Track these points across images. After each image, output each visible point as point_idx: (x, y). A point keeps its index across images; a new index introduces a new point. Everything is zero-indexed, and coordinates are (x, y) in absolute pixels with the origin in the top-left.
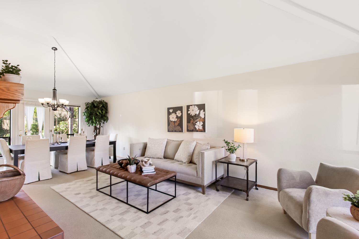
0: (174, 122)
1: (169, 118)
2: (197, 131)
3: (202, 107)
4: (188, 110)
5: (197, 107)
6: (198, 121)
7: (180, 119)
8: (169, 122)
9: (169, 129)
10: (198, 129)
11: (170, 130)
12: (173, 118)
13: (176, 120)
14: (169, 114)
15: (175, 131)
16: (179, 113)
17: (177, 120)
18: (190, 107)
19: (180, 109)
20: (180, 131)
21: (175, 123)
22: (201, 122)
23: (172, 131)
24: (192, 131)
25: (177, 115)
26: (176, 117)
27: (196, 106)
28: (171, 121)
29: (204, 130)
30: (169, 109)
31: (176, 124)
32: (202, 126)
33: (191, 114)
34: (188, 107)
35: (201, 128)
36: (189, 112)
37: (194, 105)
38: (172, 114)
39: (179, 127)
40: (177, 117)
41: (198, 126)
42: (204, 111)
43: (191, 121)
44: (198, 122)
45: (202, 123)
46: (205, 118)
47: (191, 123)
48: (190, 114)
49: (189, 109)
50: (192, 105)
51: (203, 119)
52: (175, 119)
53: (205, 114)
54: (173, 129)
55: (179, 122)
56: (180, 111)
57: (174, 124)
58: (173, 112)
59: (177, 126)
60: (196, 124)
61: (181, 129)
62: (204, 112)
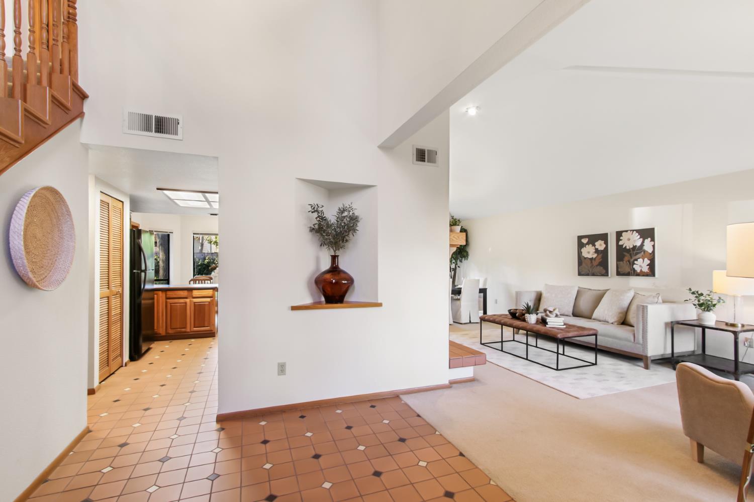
0: (591, 259)
1: (581, 252)
2: (638, 275)
3: (648, 234)
4: (618, 240)
5: (637, 234)
6: (639, 258)
7: (604, 254)
8: (581, 260)
9: (580, 271)
10: (639, 271)
11: (582, 273)
12: (589, 253)
13: (595, 256)
14: (581, 246)
15: (593, 275)
16: (600, 245)
17: (597, 256)
18: (624, 234)
19: (604, 237)
20: (603, 275)
21: (593, 261)
22: (646, 259)
23: (588, 275)
24: (628, 274)
25: (596, 247)
26: (594, 251)
27: (635, 232)
28: (585, 258)
29: (652, 272)
30: (580, 238)
31: (595, 263)
32: (648, 267)
33: (626, 246)
34: (619, 234)
35: (646, 269)
36: (621, 243)
37: (631, 230)
38: (587, 246)
39: (602, 268)
40: (597, 251)
41: (640, 266)
42: (653, 240)
43: (626, 257)
44: (640, 260)
45: (647, 261)
46: (654, 252)
47: (624, 262)
48: (622, 245)
49: (621, 238)
50: (627, 231)
51: (651, 254)
52: (593, 254)
53: (654, 246)
54: (589, 271)
55: (601, 260)
56: (602, 240)
57: (592, 262)
58: (588, 243)
59: (597, 266)
60: (636, 262)
61: (604, 271)
62: (652, 243)
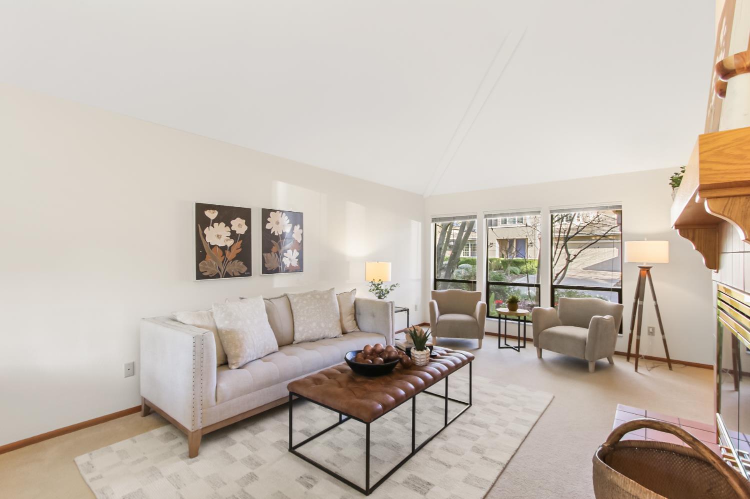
0: (224, 249)
1: (205, 236)
2: (287, 271)
3: (297, 218)
4: (265, 221)
5: (287, 218)
6: (289, 249)
7: (246, 239)
8: (202, 251)
9: (201, 270)
10: (288, 266)
11: (205, 274)
12: (219, 237)
13: (230, 243)
14: (202, 222)
15: (227, 275)
16: (239, 225)
17: (235, 243)
18: (272, 214)
19: (245, 214)
20: (242, 275)
21: (227, 252)
22: (295, 251)
23: (217, 276)
24: (277, 271)
25: (233, 228)
26: (229, 234)
27: (284, 214)
28: (212, 247)
29: (299, 269)
30: (201, 208)
31: (230, 255)
32: (297, 260)
33: (274, 232)
34: (266, 213)
35: (295, 263)
36: (268, 226)
37: (280, 211)
38: (216, 224)
39: (241, 263)
40: (233, 235)
41: (290, 259)
42: (302, 228)
43: (273, 247)
44: (290, 251)
45: (296, 254)
46: (302, 241)
47: (272, 253)
48: (270, 230)
49: (269, 219)
50: (275, 211)
51: (299, 244)
52: (227, 240)
53: (302, 235)
54: (220, 269)
55: (240, 250)
56: (242, 218)
57: (224, 254)
58: (217, 220)
59: (233, 260)
60: (285, 254)
61: (245, 269)
62: (301, 230)
